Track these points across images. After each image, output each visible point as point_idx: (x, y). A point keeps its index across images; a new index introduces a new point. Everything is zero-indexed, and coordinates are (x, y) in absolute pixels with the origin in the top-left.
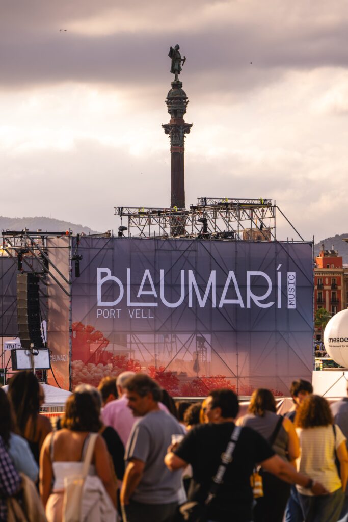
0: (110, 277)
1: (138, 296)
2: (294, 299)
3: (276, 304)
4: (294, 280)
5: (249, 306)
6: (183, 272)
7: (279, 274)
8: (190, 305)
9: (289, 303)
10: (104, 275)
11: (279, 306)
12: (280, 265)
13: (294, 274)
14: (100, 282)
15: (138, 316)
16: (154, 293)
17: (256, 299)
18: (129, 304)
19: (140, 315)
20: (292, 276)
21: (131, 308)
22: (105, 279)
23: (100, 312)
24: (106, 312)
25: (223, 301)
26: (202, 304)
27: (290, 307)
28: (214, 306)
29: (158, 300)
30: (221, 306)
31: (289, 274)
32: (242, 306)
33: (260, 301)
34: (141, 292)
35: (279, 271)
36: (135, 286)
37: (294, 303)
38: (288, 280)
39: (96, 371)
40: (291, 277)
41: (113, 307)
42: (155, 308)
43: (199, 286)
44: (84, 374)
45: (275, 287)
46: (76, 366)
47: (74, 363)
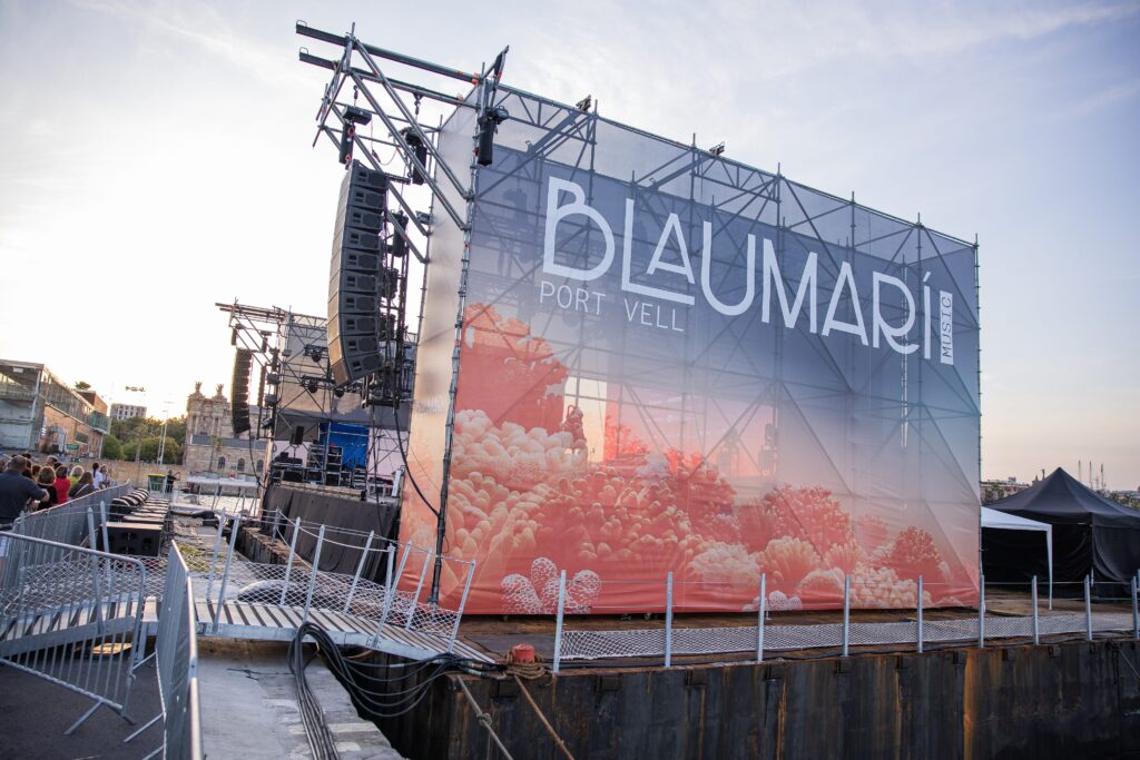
0: (579, 207)
1: (651, 271)
2: (951, 346)
3: (922, 349)
4: (951, 310)
5: (876, 344)
6: (752, 239)
7: (927, 290)
8: (766, 318)
9: (943, 351)
10: (566, 198)
11: (927, 355)
12: (928, 274)
13: (950, 296)
14: (554, 214)
15: (646, 319)
16: (686, 270)
17: (889, 332)
18: (627, 285)
19: (652, 319)
20: (948, 300)
22: (568, 210)
24: (566, 294)
25: (831, 324)
26: (790, 320)
27: (944, 360)
28: (813, 329)
29: (694, 290)
30: (825, 332)
31: (943, 294)
32: (865, 342)
33: (895, 338)
34: (655, 264)
35: (927, 284)
36: (643, 245)
37: (951, 353)
38: (942, 308)
39: (524, 448)
40: (946, 302)
41: (585, 285)
42: (687, 307)
43: (784, 279)
44: (490, 451)
45: (920, 314)
46: (467, 425)
47: (462, 416)
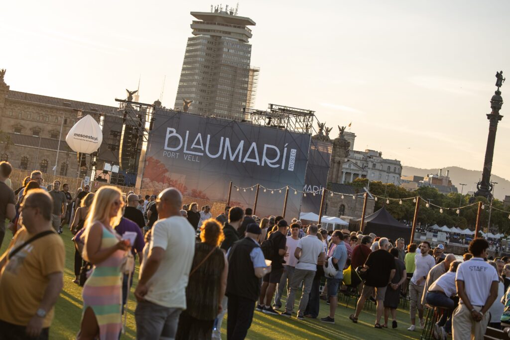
0: (174, 134)
1: (192, 148)
2: (293, 165)
3: (281, 166)
4: (295, 154)
5: (263, 164)
6: (222, 138)
7: (286, 149)
8: (224, 158)
9: (289, 167)
10: (171, 132)
11: (283, 167)
12: (287, 144)
13: (296, 150)
14: (168, 136)
16: (202, 147)
17: (268, 161)
18: (185, 151)
19: (191, 159)
20: (294, 152)
21: (187, 154)
22: (172, 135)
23: (165, 153)
24: (169, 154)
25: (246, 159)
26: (232, 158)
27: (289, 169)
28: (240, 160)
29: (204, 152)
30: (244, 161)
31: (292, 150)
32: (258, 164)
33: (270, 163)
34: (193, 146)
35: (286, 147)
36: (190, 142)
37: (293, 167)
38: (291, 154)
42: (201, 156)
43: (231, 148)
45: (282, 156)
46: (146, 181)
47: (144, 179)
